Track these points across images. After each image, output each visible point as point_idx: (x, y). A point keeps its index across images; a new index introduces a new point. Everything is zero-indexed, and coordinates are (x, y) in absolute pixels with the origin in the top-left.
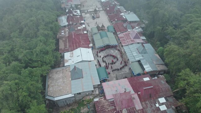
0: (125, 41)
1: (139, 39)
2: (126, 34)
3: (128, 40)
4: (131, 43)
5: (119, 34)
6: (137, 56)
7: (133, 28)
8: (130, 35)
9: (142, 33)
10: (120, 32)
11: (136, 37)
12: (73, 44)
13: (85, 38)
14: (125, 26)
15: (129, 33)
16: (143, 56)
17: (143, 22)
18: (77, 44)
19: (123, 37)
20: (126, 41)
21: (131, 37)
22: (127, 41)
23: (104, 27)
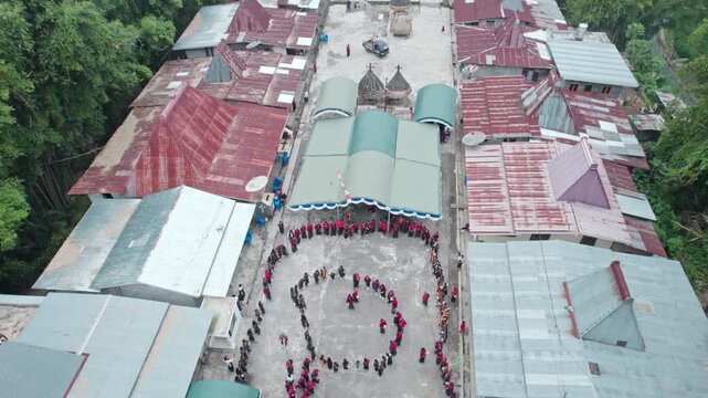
0: (498, 205)
1: (604, 213)
2: (520, 156)
3: (518, 202)
4: (535, 229)
5: (473, 147)
6: (547, 358)
7: (579, 122)
8: (544, 165)
9: (630, 168)
10: (482, 137)
11: (586, 192)
12: (154, 153)
13: (260, 131)
14: (526, 103)
15: (544, 156)
16: (595, 369)
17: (655, 99)
18: (179, 161)
19: (494, 173)
20: (505, 204)
21: (547, 182)
22: (512, 208)
23: (407, 87)
